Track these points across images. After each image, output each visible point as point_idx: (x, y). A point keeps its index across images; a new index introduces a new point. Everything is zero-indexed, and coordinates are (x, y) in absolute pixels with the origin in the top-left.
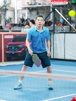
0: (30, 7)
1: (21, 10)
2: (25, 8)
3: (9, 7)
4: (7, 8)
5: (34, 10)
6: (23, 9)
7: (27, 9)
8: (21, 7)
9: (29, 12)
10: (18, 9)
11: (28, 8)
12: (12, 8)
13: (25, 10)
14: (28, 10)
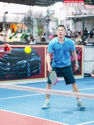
0: (75, 18)
1: (65, 21)
2: (69, 19)
3: (53, 17)
4: (50, 18)
5: (79, 21)
6: (67, 19)
7: (71, 19)
8: (64, 18)
9: (73, 23)
10: (62, 19)
11: (73, 19)
12: (55, 18)
13: (69, 20)
14: (73, 21)
